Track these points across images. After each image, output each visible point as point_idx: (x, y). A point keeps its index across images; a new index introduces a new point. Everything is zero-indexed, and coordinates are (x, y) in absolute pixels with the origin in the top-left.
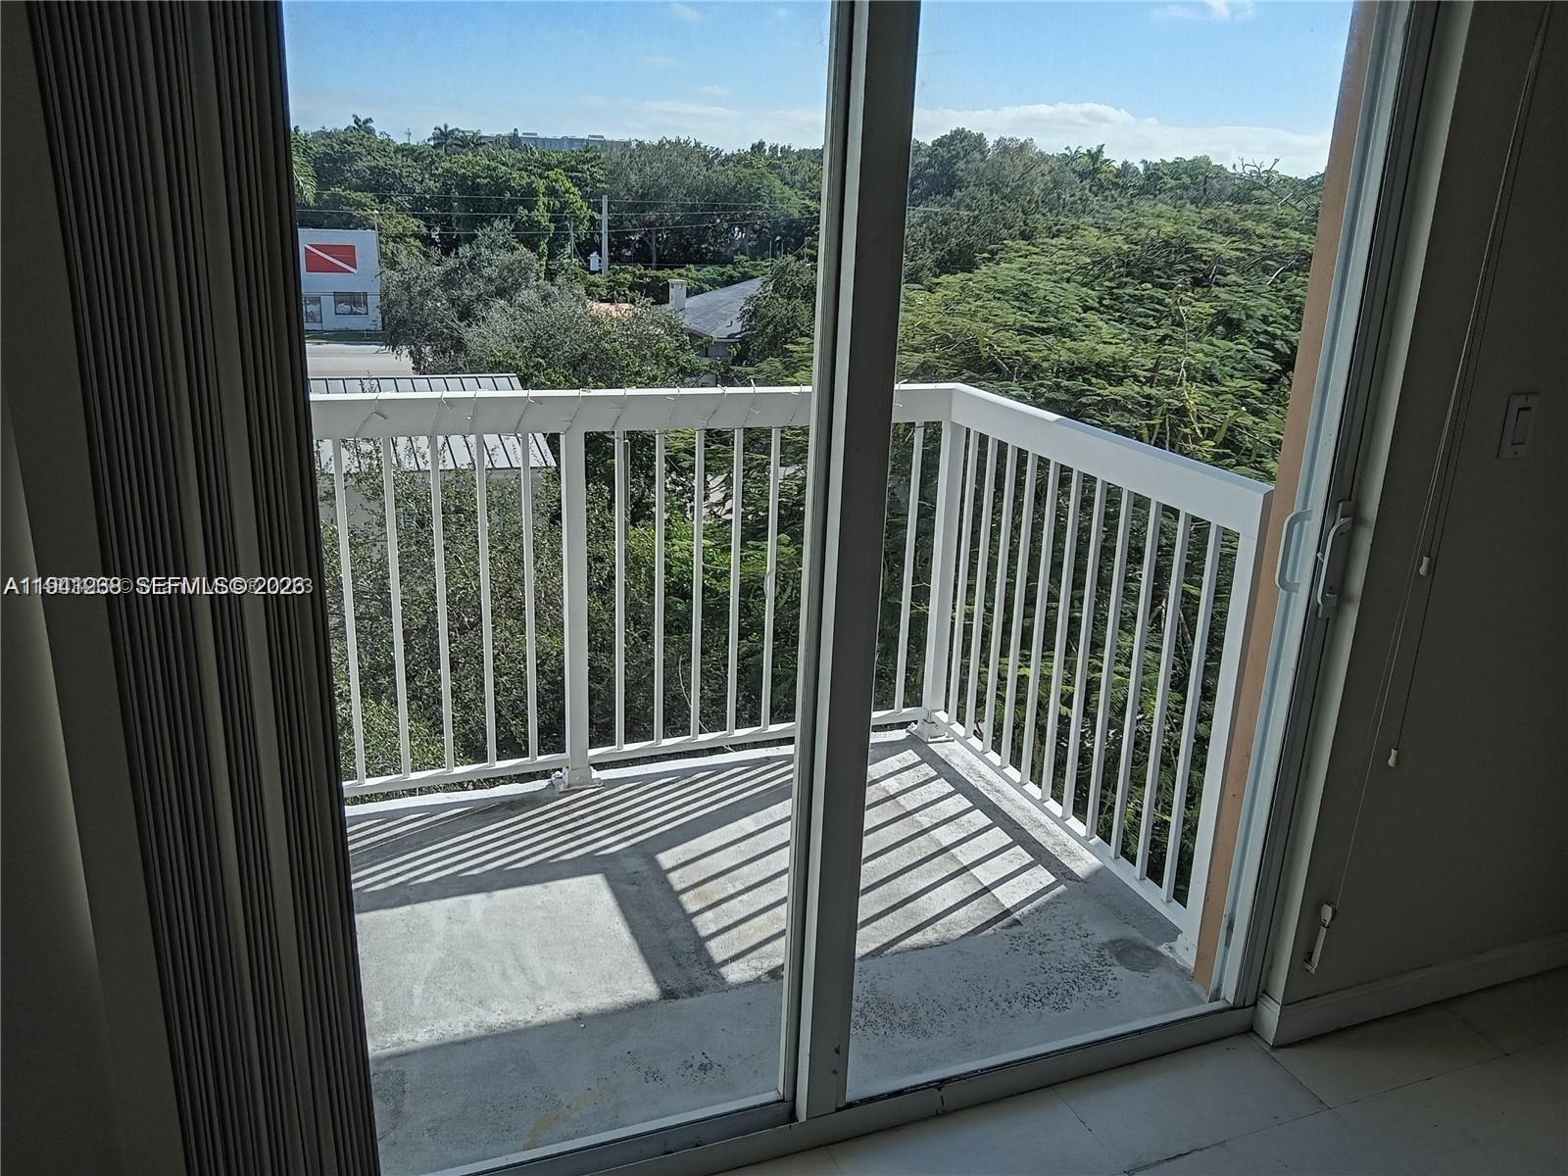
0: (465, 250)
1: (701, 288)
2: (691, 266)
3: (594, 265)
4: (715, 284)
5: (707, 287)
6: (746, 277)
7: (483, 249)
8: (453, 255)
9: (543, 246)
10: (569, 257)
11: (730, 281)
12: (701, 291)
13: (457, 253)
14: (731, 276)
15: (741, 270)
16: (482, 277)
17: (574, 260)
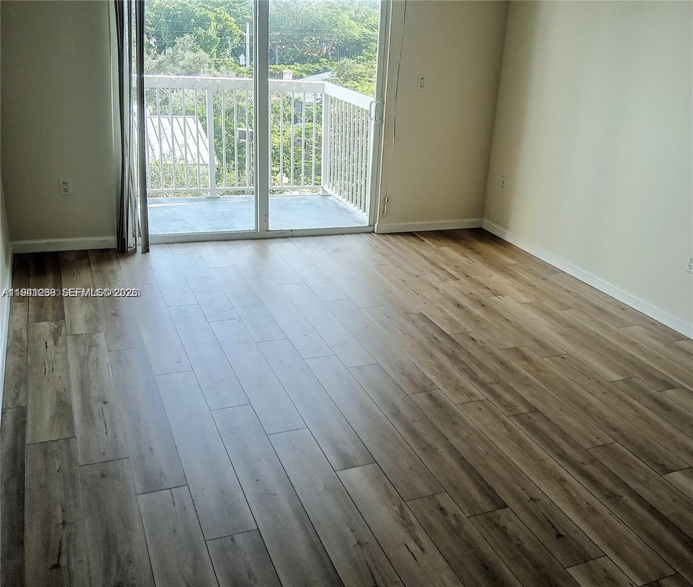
0: (169, 50)
1: (301, 75)
2: (298, 64)
3: (242, 62)
4: (308, 73)
5: (304, 75)
6: (326, 70)
7: (179, 50)
8: (163, 53)
9: (214, 50)
10: (228, 57)
11: (318, 72)
12: (301, 77)
13: (165, 52)
14: (318, 70)
15: (324, 66)
16: (179, 66)
17: (231, 58)
